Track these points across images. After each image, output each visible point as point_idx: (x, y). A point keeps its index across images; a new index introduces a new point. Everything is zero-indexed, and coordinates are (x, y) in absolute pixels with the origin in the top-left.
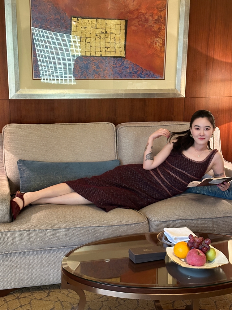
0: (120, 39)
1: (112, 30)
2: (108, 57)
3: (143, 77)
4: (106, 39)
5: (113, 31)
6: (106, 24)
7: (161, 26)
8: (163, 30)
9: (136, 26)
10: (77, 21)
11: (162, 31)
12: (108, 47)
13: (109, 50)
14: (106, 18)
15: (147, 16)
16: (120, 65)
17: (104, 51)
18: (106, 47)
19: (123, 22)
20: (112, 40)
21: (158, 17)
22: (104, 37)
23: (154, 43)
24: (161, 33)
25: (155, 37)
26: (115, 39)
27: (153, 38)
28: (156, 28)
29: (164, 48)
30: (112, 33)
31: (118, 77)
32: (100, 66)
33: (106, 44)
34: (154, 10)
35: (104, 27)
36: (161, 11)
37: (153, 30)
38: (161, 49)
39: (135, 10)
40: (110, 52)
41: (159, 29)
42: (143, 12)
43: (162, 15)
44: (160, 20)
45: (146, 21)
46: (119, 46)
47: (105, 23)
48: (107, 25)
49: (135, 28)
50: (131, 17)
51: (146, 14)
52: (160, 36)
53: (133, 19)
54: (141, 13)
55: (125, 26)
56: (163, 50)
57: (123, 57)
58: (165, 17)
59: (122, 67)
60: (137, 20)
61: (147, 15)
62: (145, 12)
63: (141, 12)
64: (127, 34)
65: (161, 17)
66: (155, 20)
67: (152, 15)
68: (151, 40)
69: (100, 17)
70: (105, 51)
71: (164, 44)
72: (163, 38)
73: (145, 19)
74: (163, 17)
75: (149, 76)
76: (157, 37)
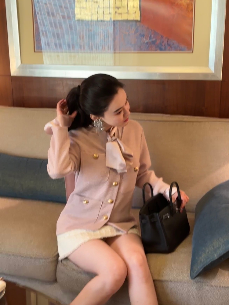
2: (119, 21)
3: (163, 49)
17: (114, 12)
18: (116, 8)
33: (117, 2)
38: (188, 6)
40: (122, 14)
46: (132, 6)
56: (190, 8)
57: (138, 21)
59: (136, 35)
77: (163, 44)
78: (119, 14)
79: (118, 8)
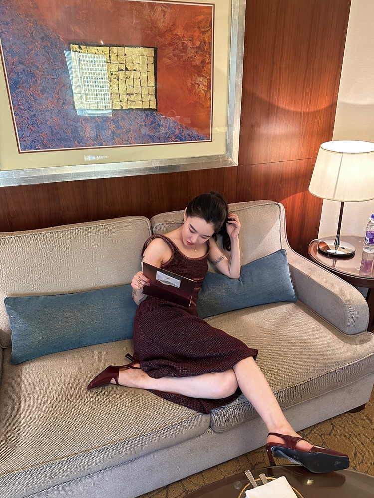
0: (148, 81)
1: (135, 64)
2: (132, 109)
3: (183, 139)
4: (127, 80)
5: (136, 67)
6: (125, 55)
7: (205, 58)
8: (208, 63)
9: (169, 58)
10: (78, 50)
11: (207, 65)
12: (131, 94)
13: (132, 98)
14: (124, 45)
15: (186, 41)
16: (150, 123)
17: (125, 100)
18: (127, 94)
19: (151, 51)
20: (137, 82)
21: (201, 43)
22: (124, 77)
23: (197, 85)
24: (205, 68)
25: (197, 75)
26: (140, 80)
27: (194, 77)
28: (198, 60)
29: (210, 93)
30: (135, 70)
31: (149, 141)
32: (122, 125)
33: (128, 88)
34: (195, 31)
35: (123, 60)
36: (204, 33)
37: (194, 64)
38: (206, 94)
39: (166, 31)
40: (135, 101)
41: (202, 62)
42: (179, 34)
43: (207, 40)
44: (204, 48)
45: (183, 49)
46: (146, 92)
47: (123, 54)
48: (126, 57)
49: (169, 61)
50: (161, 42)
51: (183, 37)
52: (204, 75)
53: (165, 46)
54: (175, 37)
55: (154, 58)
56: (209, 96)
57: (154, 109)
58: (210, 43)
59: (154, 125)
60: (171, 48)
61: (185, 39)
62: (182, 33)
63: (176, 35)
64: (158, 72)
65: (205, 43)
66: (197, 47)
67: (192, 40)
68: (192, 80)
69: (115, 44)
70: (127, 100)
71: (210, 86)
72: (208, 77)
73: (182, 46)
74: (207, 42)
75: (191, 138)
76: (200, 76)
77: (183, 134)
78: (132, 101)
79: (130, 94)
